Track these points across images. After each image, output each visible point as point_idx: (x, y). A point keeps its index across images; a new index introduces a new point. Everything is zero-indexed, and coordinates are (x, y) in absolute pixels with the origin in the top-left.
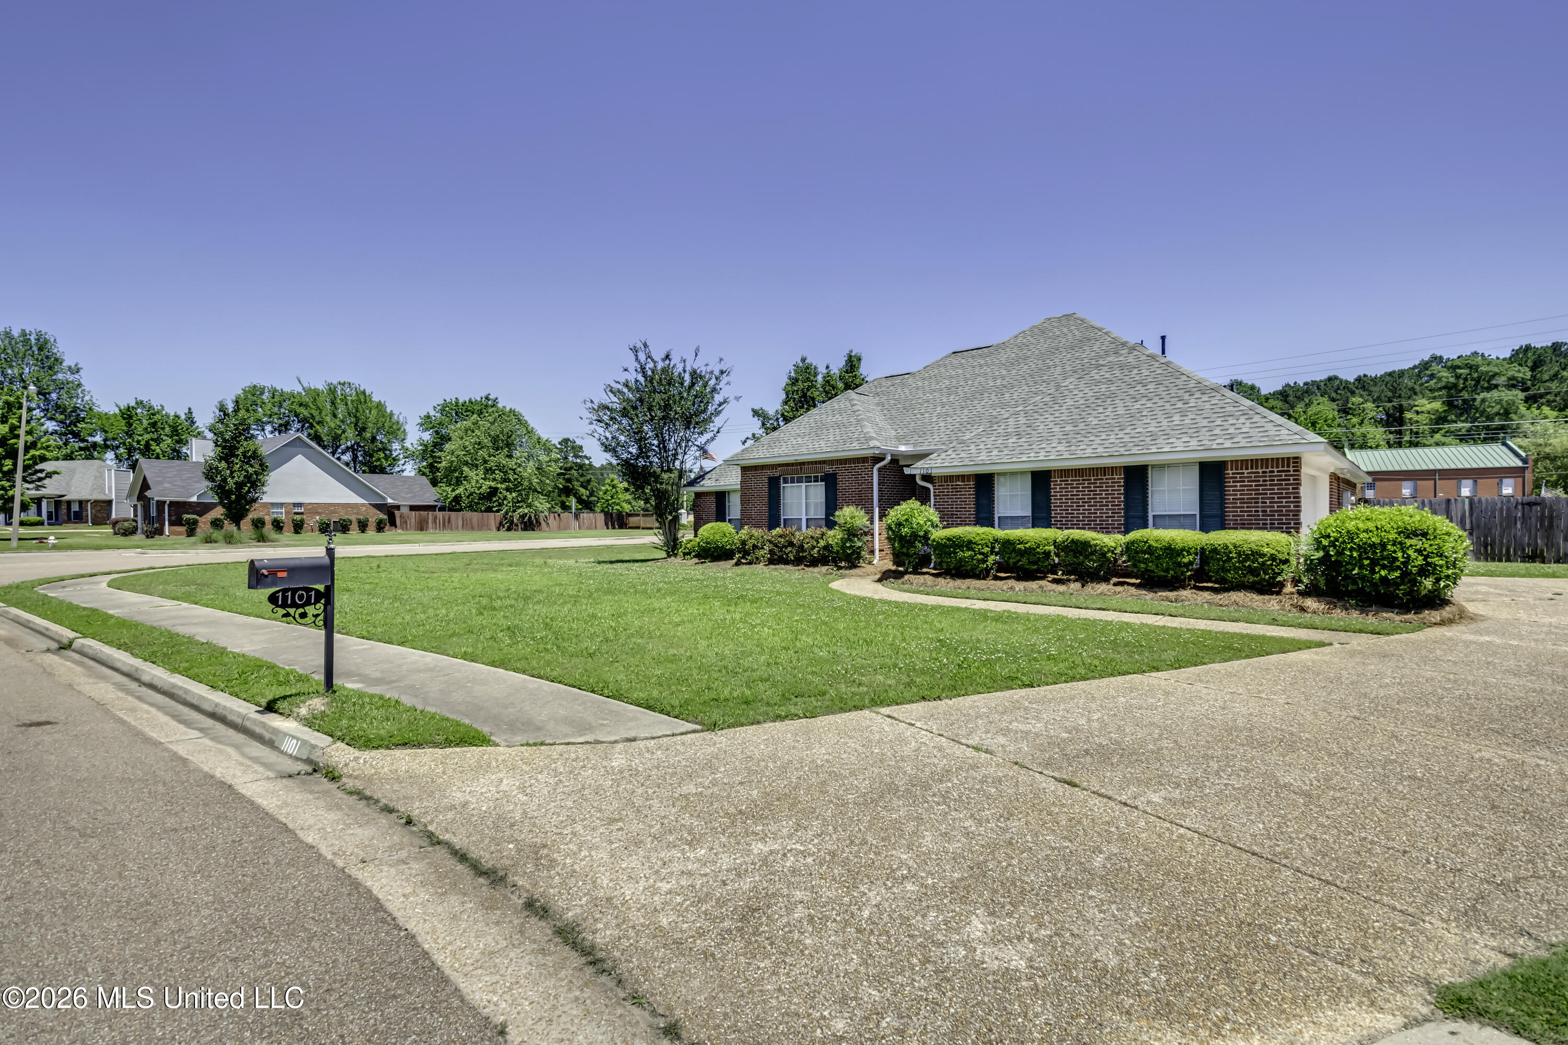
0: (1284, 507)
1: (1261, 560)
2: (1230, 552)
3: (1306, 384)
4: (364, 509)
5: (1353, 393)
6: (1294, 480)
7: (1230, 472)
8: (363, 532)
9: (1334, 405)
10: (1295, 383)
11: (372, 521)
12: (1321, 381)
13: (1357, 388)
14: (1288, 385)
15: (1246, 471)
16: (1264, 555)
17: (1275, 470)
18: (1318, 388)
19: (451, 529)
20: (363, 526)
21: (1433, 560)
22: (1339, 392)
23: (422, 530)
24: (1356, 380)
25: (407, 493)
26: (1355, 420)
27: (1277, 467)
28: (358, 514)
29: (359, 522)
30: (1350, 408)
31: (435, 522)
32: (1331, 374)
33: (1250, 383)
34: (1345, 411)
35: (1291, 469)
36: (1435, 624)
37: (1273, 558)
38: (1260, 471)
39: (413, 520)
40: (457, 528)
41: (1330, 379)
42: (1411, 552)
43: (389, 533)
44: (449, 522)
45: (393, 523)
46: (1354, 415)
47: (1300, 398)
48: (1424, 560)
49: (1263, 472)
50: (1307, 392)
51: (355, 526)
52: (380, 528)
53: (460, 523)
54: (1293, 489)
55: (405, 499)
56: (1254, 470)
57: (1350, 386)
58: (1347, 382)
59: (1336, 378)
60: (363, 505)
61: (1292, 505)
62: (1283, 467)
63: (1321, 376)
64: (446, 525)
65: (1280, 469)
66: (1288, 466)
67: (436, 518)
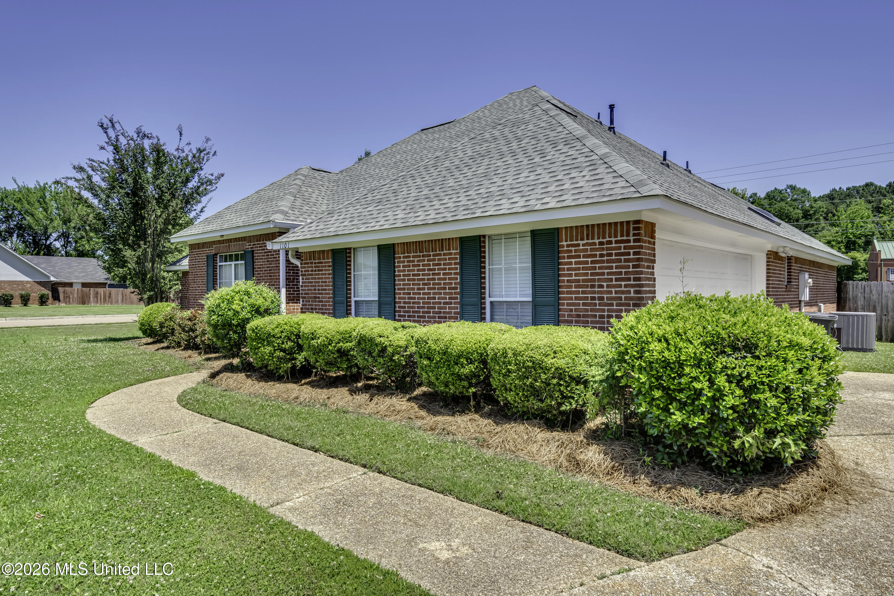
0: (623, 292)
1: (543, 376)
2: (510, 363)
3: (848, 189)
4: (29, 285)
5: (885, 196)
6: (635, 253)
7: (565, 243)
8: (25, 305)
9: (870, 206)
10: (840, 188)
11: (35, 296)
12: (860, 187)
13: (888, 192)
14: (834, 190)
15: (581, 242)
16: (546, 370)
17: (613, 239)
18: (858, 192)
19: (111, 303)
20: (25, 300)
21: (761, 396)
22: (874, 195)
23: (83, 303)
24: (887, 186)
25: (80, 273)
26: (885, 218)
27: (616, 236)
28: (23, 290)
29: (22, 296)
30: (882, 208)
31: (97, 297)
32: (869, 181)
33: (802, 188)
34: (878, 210)
35: (632, 238)
36: (761, 520)
37: (560, 374)
38: (597, 241)
39: (76, 296)
40: (117, 302)
41: (867, 185)
42: (721, 381)
43: (51, 307)
44: (110, 297)
45: (56, 297)
46: (885, 214)
47: (842, 200)
48: (745, 395)
49: (601, 243)
50: (848, 196)
51: (17, 299)
52: (43, 301)
53: (120, 298)
54: (634, 267)
55: (77, 277)
56: (590, 241)
57: (883, 191)
58: (880, 187)
59: (872, 184)
60: (28, 282)
61: (632, 290)
62: (622, 236)
63: (860, 183)
64: (108, 299)
65: (619, 238)
66: (628, 235)
67: (97, 293)
